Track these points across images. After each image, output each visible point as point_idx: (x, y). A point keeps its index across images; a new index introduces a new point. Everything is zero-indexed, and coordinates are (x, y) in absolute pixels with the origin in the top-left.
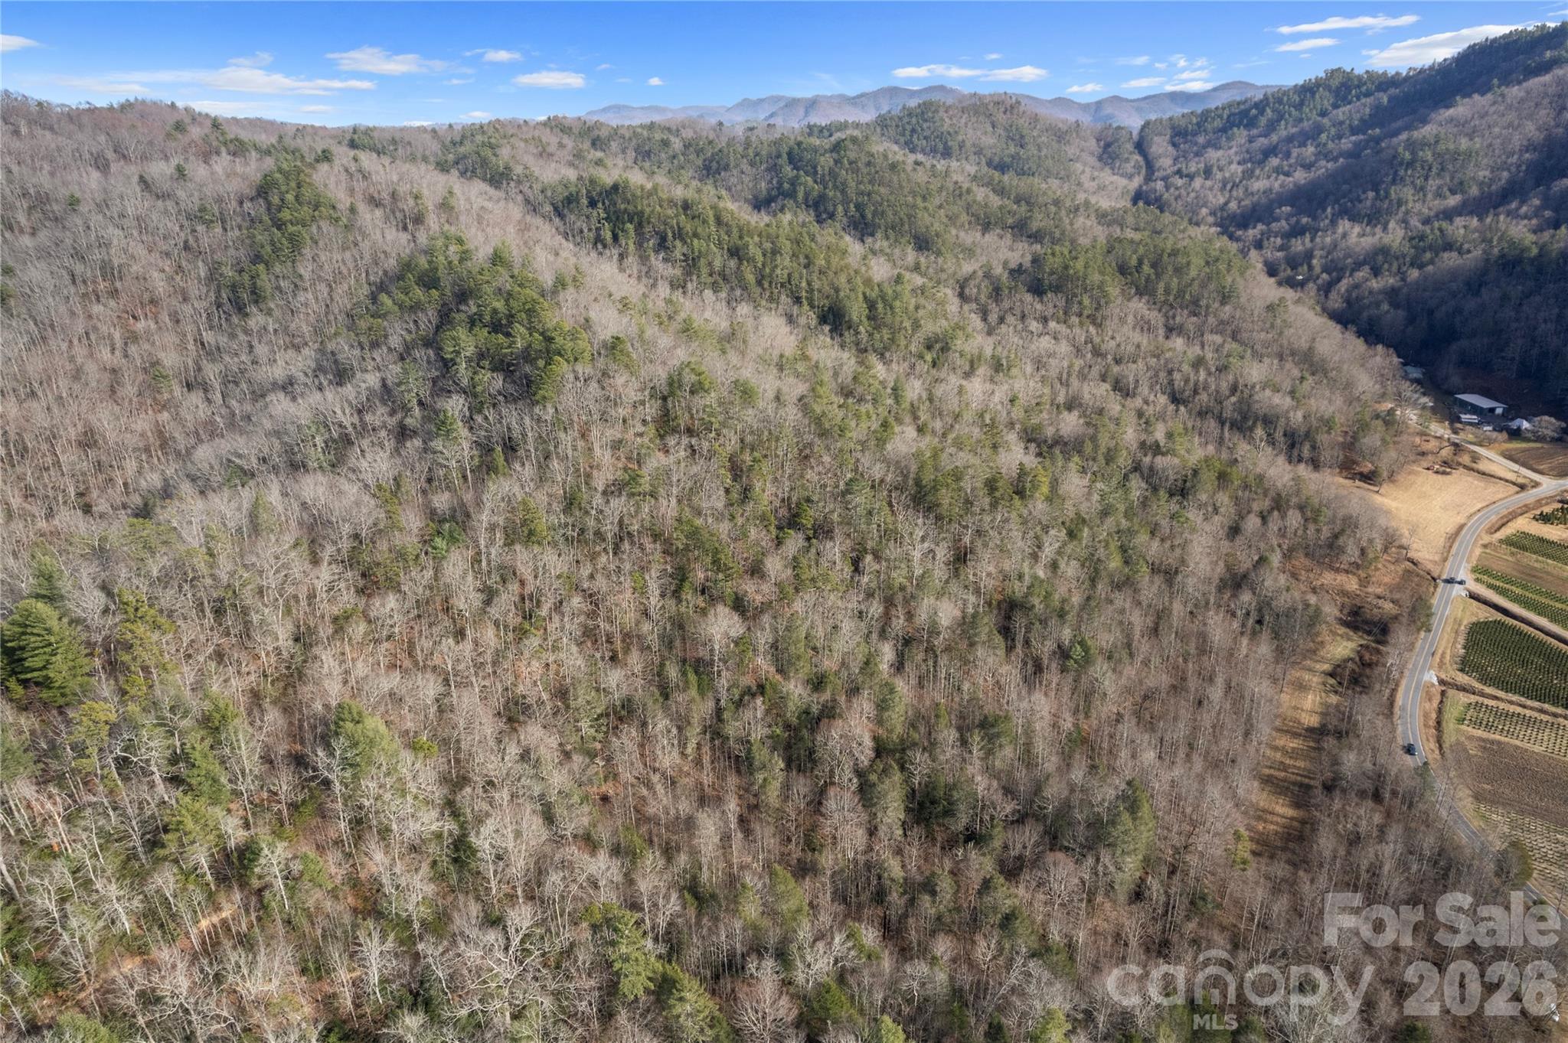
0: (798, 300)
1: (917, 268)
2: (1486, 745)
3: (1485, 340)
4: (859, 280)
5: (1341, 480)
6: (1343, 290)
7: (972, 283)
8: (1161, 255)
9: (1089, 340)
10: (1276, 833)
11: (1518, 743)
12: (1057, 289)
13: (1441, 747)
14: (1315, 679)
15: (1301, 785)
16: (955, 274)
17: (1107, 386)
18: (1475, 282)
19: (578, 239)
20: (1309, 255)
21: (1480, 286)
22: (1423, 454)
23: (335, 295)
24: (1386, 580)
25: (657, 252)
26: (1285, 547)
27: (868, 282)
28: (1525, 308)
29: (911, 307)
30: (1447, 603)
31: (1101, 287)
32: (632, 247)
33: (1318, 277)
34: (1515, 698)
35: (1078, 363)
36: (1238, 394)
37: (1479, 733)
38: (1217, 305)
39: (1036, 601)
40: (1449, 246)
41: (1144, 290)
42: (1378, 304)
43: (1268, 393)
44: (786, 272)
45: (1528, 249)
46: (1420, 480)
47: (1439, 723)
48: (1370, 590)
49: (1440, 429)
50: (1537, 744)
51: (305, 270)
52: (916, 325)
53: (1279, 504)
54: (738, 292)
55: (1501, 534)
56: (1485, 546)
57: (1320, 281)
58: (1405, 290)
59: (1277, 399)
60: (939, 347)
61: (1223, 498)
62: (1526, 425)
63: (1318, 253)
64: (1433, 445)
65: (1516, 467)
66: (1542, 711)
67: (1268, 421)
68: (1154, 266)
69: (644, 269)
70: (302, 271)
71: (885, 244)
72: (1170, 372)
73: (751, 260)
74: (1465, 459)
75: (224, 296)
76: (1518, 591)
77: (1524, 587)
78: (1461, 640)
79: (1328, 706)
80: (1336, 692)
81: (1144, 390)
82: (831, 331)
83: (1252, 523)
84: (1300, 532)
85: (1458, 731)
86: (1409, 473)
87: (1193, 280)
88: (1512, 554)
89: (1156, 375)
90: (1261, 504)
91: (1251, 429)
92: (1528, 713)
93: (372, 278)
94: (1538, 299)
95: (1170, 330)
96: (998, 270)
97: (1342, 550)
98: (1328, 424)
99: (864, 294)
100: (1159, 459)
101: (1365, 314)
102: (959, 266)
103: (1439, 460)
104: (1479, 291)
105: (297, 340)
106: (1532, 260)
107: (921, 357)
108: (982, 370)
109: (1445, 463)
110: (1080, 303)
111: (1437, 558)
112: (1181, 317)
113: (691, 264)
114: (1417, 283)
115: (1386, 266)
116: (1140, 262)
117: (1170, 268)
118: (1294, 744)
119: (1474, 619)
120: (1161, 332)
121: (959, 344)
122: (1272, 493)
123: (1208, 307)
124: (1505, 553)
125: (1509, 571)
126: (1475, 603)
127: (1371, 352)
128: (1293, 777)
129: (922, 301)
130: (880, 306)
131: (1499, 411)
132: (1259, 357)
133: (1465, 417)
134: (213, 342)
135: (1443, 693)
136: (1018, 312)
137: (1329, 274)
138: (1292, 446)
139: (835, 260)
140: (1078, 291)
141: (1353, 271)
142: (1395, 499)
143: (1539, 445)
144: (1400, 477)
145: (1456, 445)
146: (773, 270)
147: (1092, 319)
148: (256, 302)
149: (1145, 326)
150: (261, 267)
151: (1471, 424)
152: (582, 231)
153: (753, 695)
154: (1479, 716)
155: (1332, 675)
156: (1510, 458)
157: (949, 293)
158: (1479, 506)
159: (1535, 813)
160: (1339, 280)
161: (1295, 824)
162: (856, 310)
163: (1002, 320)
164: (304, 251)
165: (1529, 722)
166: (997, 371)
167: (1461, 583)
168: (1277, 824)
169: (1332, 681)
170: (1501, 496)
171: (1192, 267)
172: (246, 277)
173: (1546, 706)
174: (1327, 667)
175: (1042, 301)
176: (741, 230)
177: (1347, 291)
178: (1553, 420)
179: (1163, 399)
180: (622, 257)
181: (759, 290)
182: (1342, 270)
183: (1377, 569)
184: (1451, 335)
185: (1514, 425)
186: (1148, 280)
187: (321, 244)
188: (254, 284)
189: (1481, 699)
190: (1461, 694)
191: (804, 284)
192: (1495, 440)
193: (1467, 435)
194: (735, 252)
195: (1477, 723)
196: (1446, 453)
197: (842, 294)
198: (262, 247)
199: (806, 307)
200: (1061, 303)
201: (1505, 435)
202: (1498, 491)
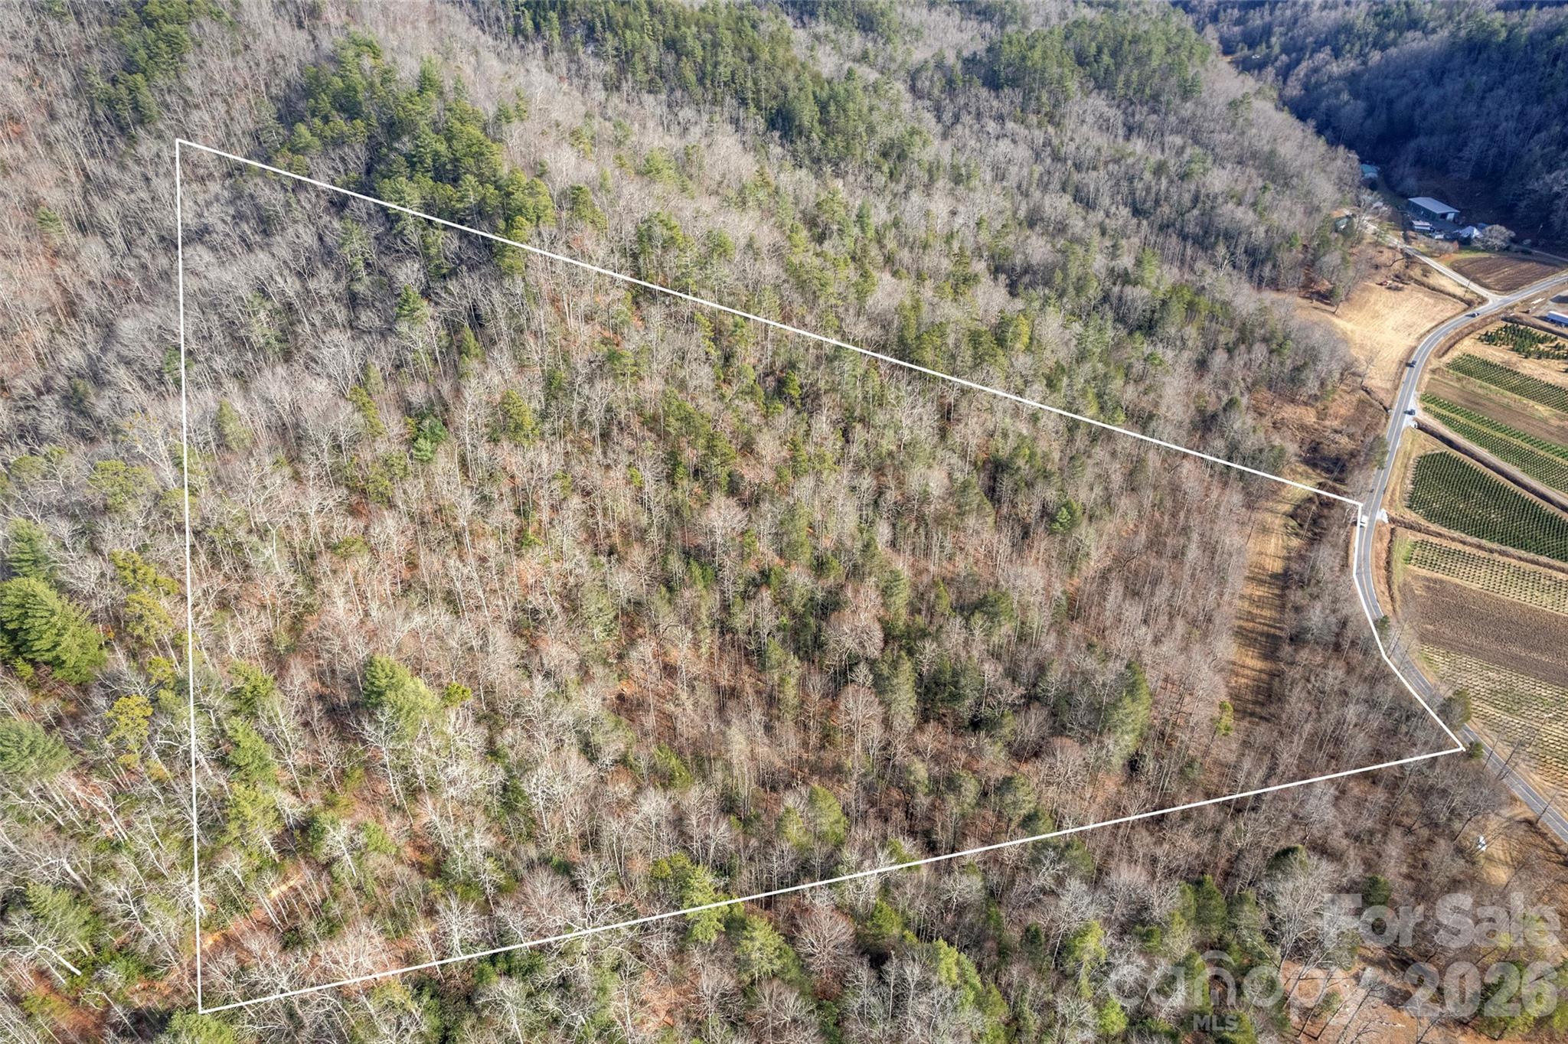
0: (743, 102)
1: (864, 58)
2: (1431, 585)
3: (1444, 138)
4: (806, 77)
5: (1300, 300)
6: (1302, 74)
7: (924, 75)
8: (1121, 44)
9: (1047, 143)
10: (1247, 686)
11: (1458, 581)
12: (1014, 83)
13: (1390, 588)
14: (1277, 521)
15: (1268, 635)
16: (904, 62)
17: (1068, 198)
18: (1438, 70)
19: (495, 29)
20: (1267, 32)
21: (1443, 73)
22: (1377, 267)
23: (234, 113)
24: (1343, 411)
25: (585, 44)
26: (1249, 380)
27: (816, 78)
28: (1488, 102)
29: (865, 110)
30: (1397, 435)
31: (1061, 80)
32: (557, 39)
33: (1276, 59)
34: (1456, 534)
35: (1038, 169)
36: (1199, 205)
37: (1424, 572)
38: (1178, 101)
39: (1021, 462)
40: (1413, 24)
41: (1103, 83)
42: (1337, 93)
43: (1231, 205)
44: (729, 70)
45: (1495, 33)
46: (1373, 297)
47: (1388, 563)
48: (1327, 423)
49: (1395, 239)
50: (1473, 581)
51: (194, 81)
52: (871, 130)
53: (1245, 337)
54: (678, 94)
55: (1447, 359)
56: (1434, 371)
57: (1278, 64)
58: (1366, 77)
59: (1239, 213)
60: (895, 153)
61: (1191, 332)
62: (1476, 233)
63: (1277, 30)
64: (1386, 256)
65: (1465, 282)
66: (1480, 547)
67: (1229, 236)
68: (1114, 54)
69: (574, 67)
70: (189, 83)
71: (831, 28)
72: (1131, 180)
73: (690, 54)
74: (1416, 272)
75: (101, 113)
76: (1463, 420)
77: (1468, 416)
78: (1410, 475)
79: (1288, 549)
80: (1297, 535)
81: (1106, 201)
82: (781, 137)
83: (1219, 358)
84: (1264, 366)
85: (1405, 570)
86: (1364, 290)
87: (1154, 71)
88: (1459, 380)
89: (1117, 184)
90: (1227, 336)
91: (1213, 246)
92: (1468, 549)
93: (274, 91)
94: (1501, 92)
95: (1130, 130)
96: (951, 59)
97: (1303, 383)
98: (1289, 240)
99: (814, 93)
100: (1128, 289)
101: (1324, 105)
102: (909, 52)
103: (1391, 274)
104: (1441, 79)
105: (201, 171)
106: (1500, 46)
107: (878, 168)
108: (942, 183)
109: (1398, 277)
110: (1038, 99)
111: (1389, 385)
112: (1141, 114)
113: (625, 60)
114: (1379, 66)
115: (1348, 47)
116: (1100, 51)
117: (1130, 58)
118: (1260, 592)
119: (1422, 453)
120: (1121, 132)
121: (916, 152)
122: (1238, 323)
123: (1168, 103)
124: (1452, 379)
125: (1454, 398)
126: (1423, 434)
127: (1333, 155)
128: (1260, 628)
129: (875, 102)
130: (832, 108)
131: (1450, 217)
132: (1220, 161)
133: (1419, 224)
134: (99, 172)
135: (1393, 531)
136: (973, 110)
137: (1288, 54)
138: (1253, 265)
139: (780, 53)
140: (1035, 86)
141: (1314, 51)
142: (1350, 320)
143: (1486, 255)
144: (1354, 295)
145: (1407, 256)
146: (716, 65)
147: (1051, 118)
148: (142, 122)
149: (1105, 125)
150: (139, 77)
151: (1423, 232)
152: (498, 19)
153: (758, 586)
154: (1426, 556)
155: (1293, 516)
156: (1458, 270)
157: (900, 87)
158: (1429, 325)
159: (1472, 651)
160: (1298, 62)
161: (1264, 676)
162: (807, 114)
163: (957, 118)
164: (187, 57)
165: (1467, 559)
166: (957, 183)
167: (1411, 413)
168: (1247, 677)
169: (1293, 523)
170: (1449, 314)
171: (1154, 56)
172: (123, 91)
173: (1484, 542)
174: (1288, 508)
175: (997, 97)
176: (676, 18)
177: (1306, 75)
178: (1503, 229)
179: (1125, 212)
180: (547, 51)
181: (699, 90)
182: (1301, 50)
183: (1334, 400)
184: (1409, 131)
185: (1464, 233)
186: (1107, 70)
187: (206, 47)
188: (134, 98)
189: (1426, 537)
190: (1409, 532)
191: (749, 84)
192: (1446, 252)
193: (1420, 245)
194: (672, 45)
195: (1422, 562)
196: (1398, 266)
197: (791, 94)
198: (135, 50)
199: (753, 110)
200: (1018, 100)
201: (1456, 244)
202: (1448, 308)
